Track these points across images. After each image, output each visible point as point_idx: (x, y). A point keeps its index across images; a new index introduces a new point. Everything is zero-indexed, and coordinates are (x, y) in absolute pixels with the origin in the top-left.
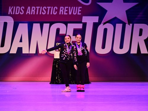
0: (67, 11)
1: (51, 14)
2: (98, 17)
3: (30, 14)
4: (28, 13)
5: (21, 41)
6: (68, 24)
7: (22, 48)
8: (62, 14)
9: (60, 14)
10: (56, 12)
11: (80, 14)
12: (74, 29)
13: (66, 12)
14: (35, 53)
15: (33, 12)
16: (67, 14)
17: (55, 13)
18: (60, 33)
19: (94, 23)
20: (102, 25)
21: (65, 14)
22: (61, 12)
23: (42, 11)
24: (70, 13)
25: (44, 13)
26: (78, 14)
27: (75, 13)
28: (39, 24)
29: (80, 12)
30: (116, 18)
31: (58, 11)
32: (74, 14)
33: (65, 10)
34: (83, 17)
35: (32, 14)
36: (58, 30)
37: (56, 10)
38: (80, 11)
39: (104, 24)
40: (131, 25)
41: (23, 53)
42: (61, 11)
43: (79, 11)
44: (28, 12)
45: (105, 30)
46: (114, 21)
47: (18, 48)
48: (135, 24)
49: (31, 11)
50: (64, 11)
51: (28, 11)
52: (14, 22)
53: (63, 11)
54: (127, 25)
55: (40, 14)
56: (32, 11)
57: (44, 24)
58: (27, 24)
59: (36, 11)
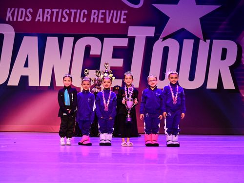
0: (103, 16)
1: (77, 21)
2: (154, 27)
3: (41, 21)
4: (39, 20)
5: (26, 65)
6: (105, 39)
7: (27, 77)
8: (95, 21)
9: (91, 21)
10: (85, 19)
11: (125, 22)
12: (114, 47)
13: (101, 18)
14: (49, 86)
15: (47, 18)
16: (103, 22)
17: (83, 20)
18: (91, 53)
19: (146, 37)
20: (160, 40)
21: (100, 21)
22: (94, 19)
23: (62, 16)
24: (108, 21)
25: (65, 19)
26: (122, 22)
27: (116, 20)
28: (57, 38)
29: (124, 19)
30: (183, 29)
31: (88, 16)
32: (114, 22)
33: (101, 16)
34: (130, 28)
35: (45, 20)
36: (88, 48)
37: (84, 16)
38: (125, 17)
39: (164, 39)
40: (208, 41)
41: (29, 85)
42: (92, 16)
43: (123, 17)
44: (39, 18)
45: (166, 50)
46: (180, 35)
47: (22, 76)
48: (214, 40)
49: (44, 16)
50: (98, 17)
51: (39, 16)
52: (15, 34)
53: (96, 16)
54: (201, 42)
55: (59, 21)
56: (46, 15)
57: (65, 38)
58: (37, 37)
59: (52, 16)
